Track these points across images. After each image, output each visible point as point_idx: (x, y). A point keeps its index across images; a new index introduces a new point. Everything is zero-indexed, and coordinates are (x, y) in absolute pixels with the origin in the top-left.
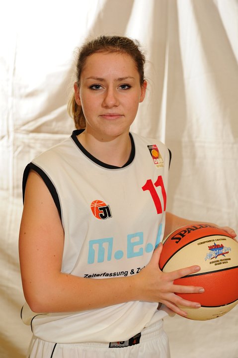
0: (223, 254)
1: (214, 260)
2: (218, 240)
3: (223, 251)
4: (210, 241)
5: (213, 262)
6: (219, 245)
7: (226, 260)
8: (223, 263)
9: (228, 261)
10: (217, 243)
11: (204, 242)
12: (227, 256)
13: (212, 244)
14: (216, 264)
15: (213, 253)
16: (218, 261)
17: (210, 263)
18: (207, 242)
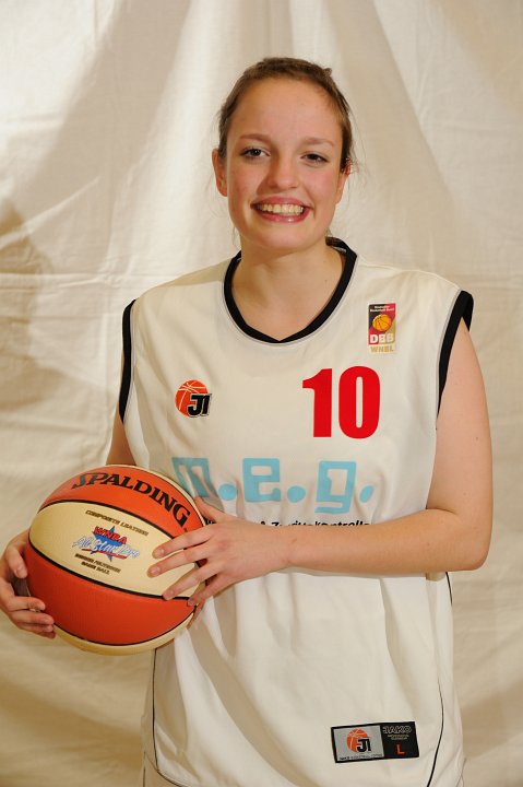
0: (110, 555)
1: (87, 554)
2: (127, 526)
3: (117, 550)
4: (110, 519)
5: (81, 557)
6: (118, 536)
7: (108, 567)
8: (99, 569)
9: (111, 571)
10: (120, 531)
11: (98, 515)
12: (116, 562)
13: (107, 526)
14: (84, 563)
15: (95, 542)
16: (91, 560)
17: (77, 555)
18: (102, 516)
